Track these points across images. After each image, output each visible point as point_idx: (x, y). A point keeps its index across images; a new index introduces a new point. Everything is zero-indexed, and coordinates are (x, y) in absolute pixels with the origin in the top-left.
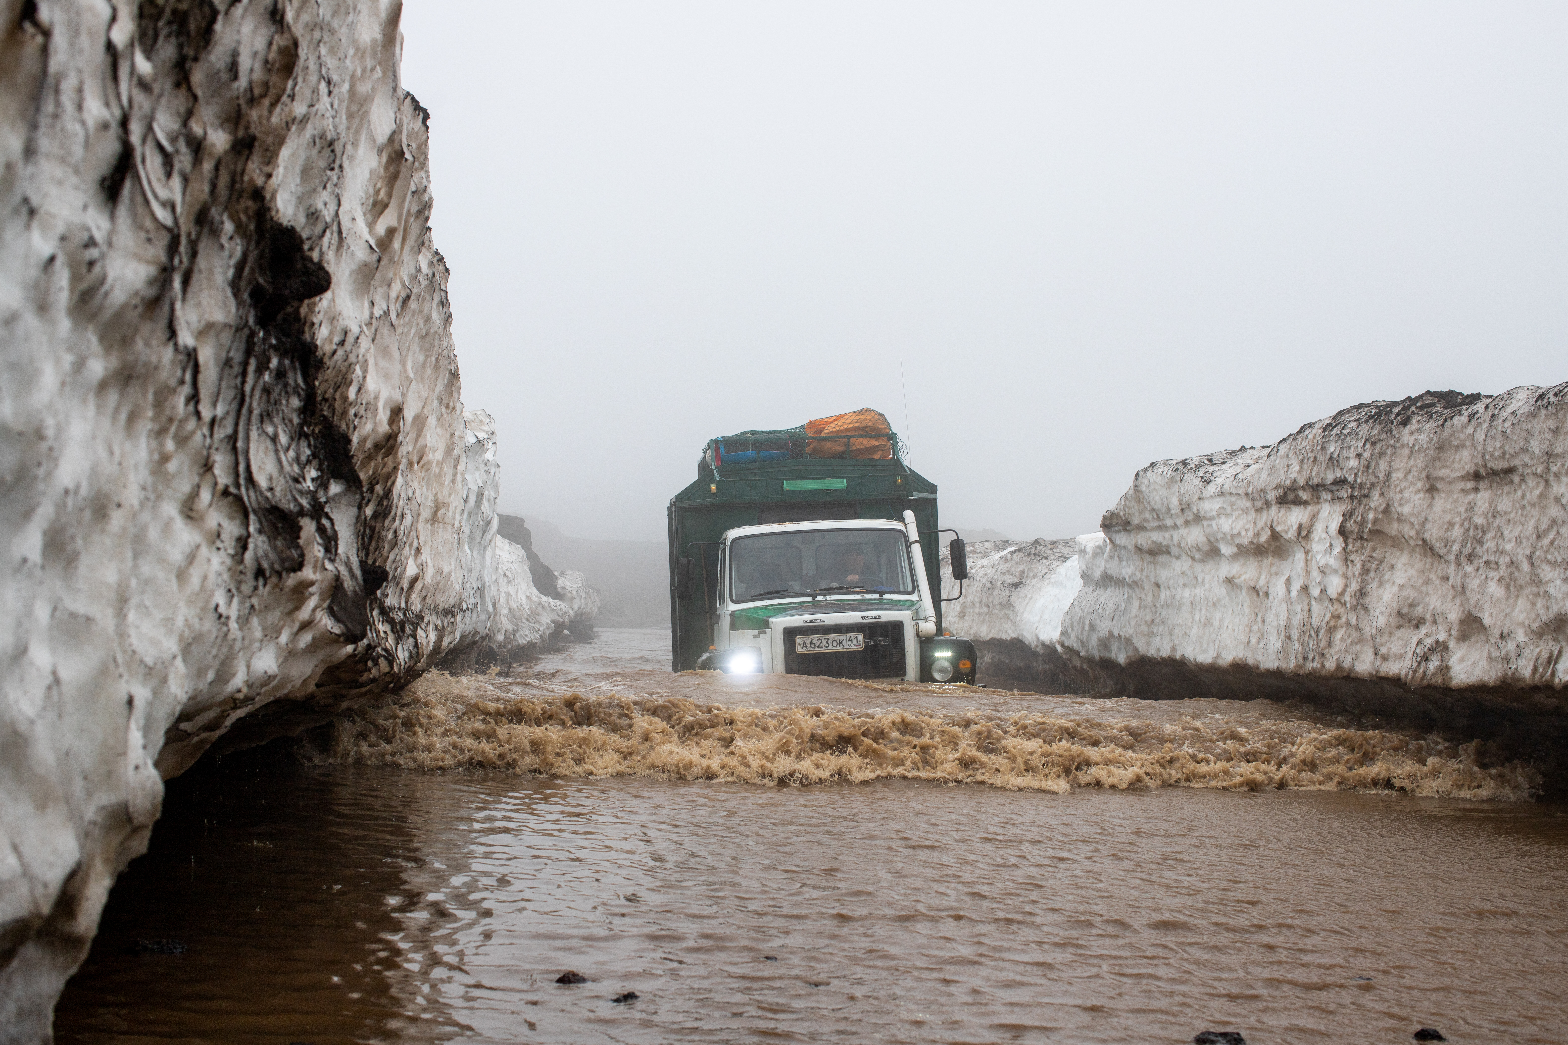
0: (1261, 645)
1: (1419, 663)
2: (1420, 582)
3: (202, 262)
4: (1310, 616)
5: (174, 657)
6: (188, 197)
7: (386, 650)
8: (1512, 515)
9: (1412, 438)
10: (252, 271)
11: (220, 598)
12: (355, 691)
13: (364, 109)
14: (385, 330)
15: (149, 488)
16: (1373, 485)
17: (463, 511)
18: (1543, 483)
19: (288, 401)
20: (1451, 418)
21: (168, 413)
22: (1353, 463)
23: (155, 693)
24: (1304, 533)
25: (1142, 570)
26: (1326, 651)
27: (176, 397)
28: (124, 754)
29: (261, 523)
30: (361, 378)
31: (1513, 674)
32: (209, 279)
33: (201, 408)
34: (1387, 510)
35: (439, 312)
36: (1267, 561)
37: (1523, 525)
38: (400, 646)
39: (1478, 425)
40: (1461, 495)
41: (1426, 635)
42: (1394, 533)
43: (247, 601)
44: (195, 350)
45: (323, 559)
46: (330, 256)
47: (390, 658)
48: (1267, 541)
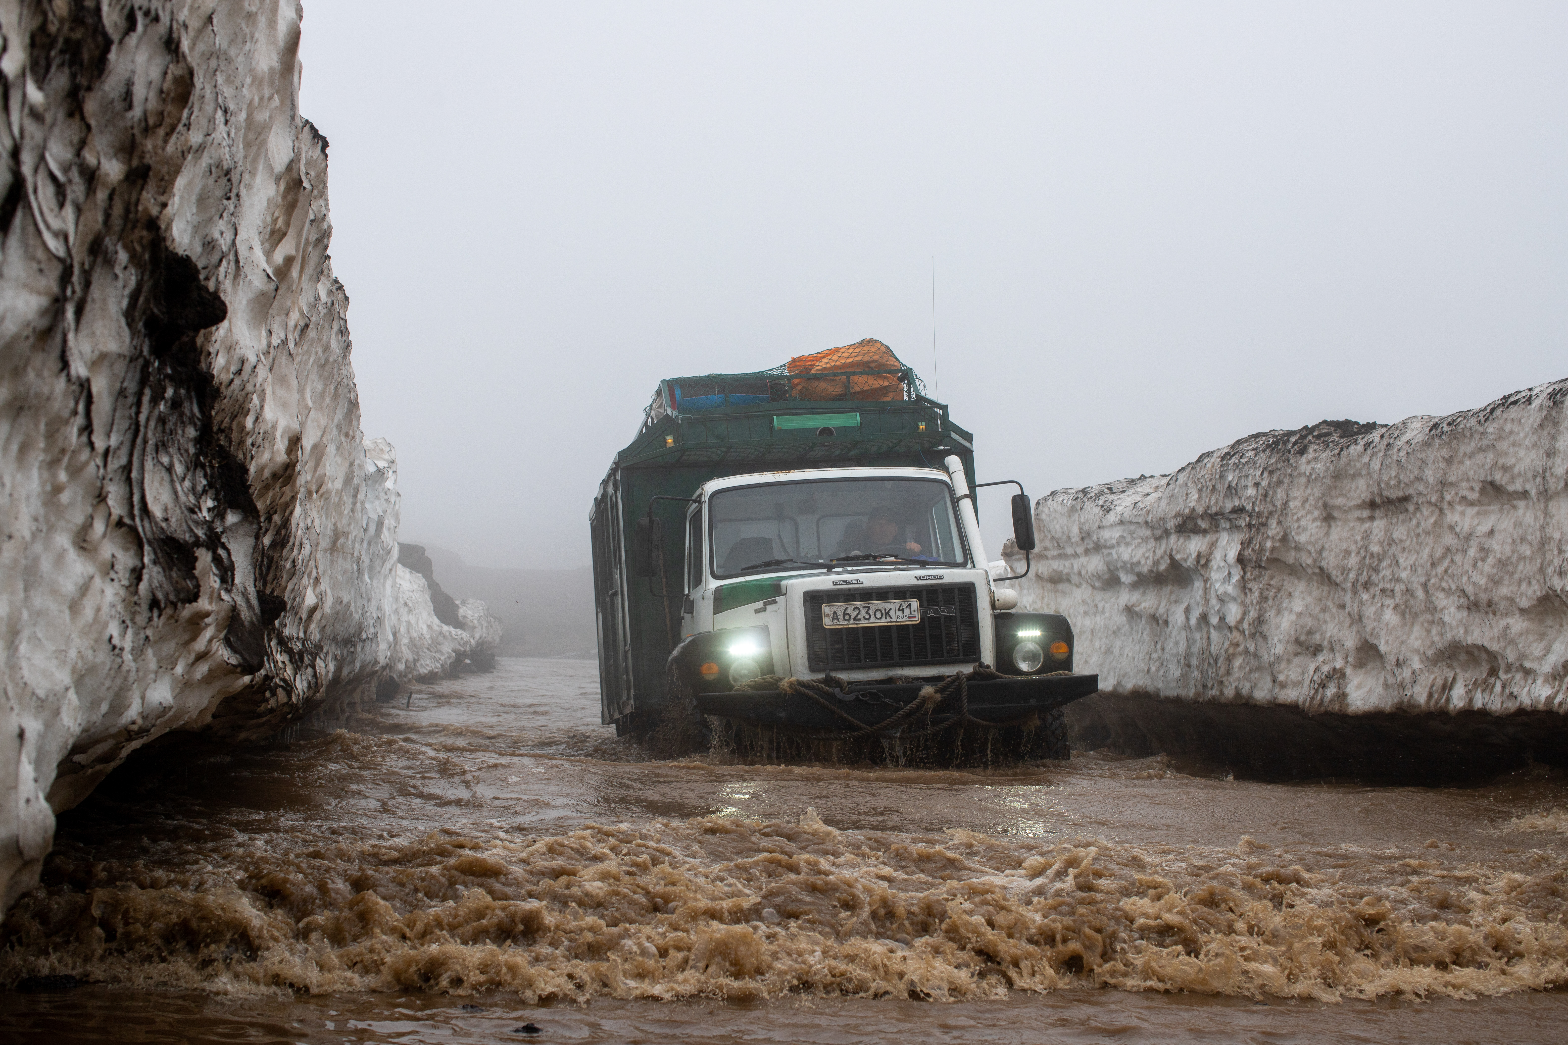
0: (1161, 673)
1: (1317, 691)
2: (1318, 609)
3: (95, 291)
4: (1209, 644)
5: (67, 689)
6: (81, 227)
7: (284, 680)
8: (1408, 543)
9: (1309, 467)
10: (147, 301)
11: (114, 629)
12: (253, 722)
13: (261, 138)
14: (283, 359)
15: (41, 519)
16: (1271, 514)
17: (362, 540)
18: (1437, 512)
19: (183, 431)
20: (1348, 447)
21: (60, 443)
22: (1251, 492)
23: (48, 725)
24: (1203, 562)
25: (1043, 598)
26: (1225, 679)
27: (69, 429)
28: (16, 787)
29: (155, 554)
30: (258, 408)
31: (1409, 701)
32: (103, 310)
33: (94, 438)
34: (1284, 539)
35: (338, 342)
36: (1167, 590)
37: (1418, 553)
38: (298, 676)
39: (1374, 454)
40: (1358, 524)
41: (1323, 662)
42: (1291, 561)
43: (142, 632)
44: (88, 380)
45: (219, 590)
46: (227, 285)
47: (289, 688)
48: (1166, 570)
